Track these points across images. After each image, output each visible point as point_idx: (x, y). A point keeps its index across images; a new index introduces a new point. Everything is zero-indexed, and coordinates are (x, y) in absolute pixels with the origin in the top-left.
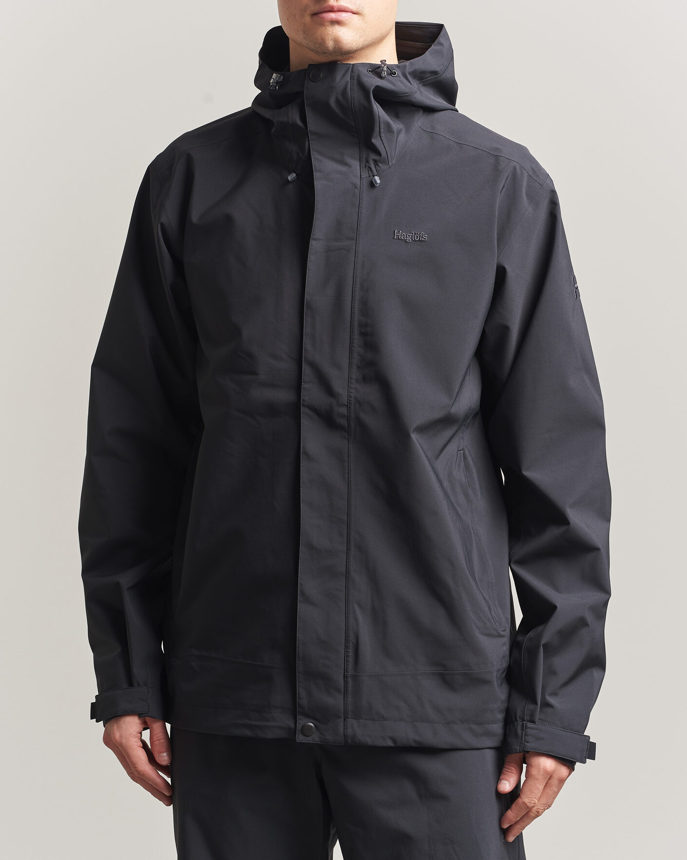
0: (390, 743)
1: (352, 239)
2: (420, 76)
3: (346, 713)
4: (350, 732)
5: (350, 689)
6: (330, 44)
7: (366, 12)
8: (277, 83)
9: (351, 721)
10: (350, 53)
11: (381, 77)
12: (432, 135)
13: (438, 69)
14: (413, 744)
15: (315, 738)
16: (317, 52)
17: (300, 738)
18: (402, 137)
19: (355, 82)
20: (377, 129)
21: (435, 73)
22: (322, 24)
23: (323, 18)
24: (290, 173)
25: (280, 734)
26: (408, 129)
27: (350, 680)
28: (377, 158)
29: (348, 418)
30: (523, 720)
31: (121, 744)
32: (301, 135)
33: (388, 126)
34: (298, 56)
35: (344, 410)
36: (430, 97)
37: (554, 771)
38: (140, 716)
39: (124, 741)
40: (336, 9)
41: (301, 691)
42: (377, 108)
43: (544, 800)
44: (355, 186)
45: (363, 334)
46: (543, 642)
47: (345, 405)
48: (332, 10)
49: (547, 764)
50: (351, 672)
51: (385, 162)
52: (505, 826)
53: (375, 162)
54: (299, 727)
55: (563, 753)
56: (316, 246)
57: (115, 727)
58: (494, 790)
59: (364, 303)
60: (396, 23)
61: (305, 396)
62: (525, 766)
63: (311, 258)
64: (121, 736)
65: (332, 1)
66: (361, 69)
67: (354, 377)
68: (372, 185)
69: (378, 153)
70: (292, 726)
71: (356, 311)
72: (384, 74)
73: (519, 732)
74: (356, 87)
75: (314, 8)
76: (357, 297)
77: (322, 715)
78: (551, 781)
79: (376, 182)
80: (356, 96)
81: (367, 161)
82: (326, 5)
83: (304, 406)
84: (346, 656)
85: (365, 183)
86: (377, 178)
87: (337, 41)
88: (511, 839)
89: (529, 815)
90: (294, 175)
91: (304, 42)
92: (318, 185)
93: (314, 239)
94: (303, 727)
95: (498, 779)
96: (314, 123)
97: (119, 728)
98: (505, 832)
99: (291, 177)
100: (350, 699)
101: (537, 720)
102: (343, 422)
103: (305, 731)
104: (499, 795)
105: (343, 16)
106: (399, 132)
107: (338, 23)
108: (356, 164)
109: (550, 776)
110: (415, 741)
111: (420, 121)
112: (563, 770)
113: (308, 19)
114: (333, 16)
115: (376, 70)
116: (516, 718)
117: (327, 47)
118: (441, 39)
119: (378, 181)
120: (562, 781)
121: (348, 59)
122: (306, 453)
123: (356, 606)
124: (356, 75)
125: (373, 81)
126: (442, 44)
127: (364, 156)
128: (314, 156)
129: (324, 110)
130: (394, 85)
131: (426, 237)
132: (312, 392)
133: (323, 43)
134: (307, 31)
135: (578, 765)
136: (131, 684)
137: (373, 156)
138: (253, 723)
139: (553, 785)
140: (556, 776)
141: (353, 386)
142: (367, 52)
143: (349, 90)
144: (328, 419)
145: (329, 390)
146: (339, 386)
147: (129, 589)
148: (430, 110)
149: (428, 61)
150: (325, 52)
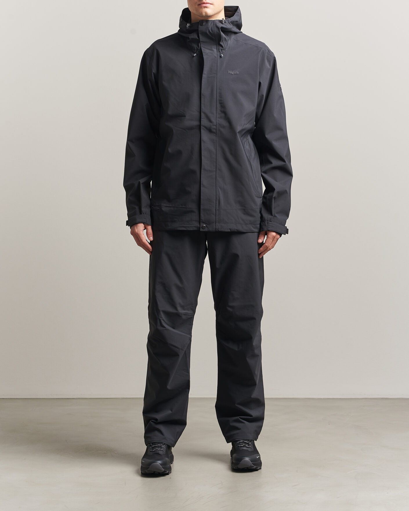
0: (229, 231)
1: (216, 74)
2: (233, 23)
3: (216, 221)
4: (217, 227)
5: (217, 214)
6: (204, 14)
7: (215, 4)
8: (189, 26)
9: (217, 224)
10: (210, 16)
11: (222, 24)
12: (237, 41)
13: (238, 20)
14: (236, 231)
15: (206, 230)
16: (200, 16)
17: (201, 230)
18: (229, 41)
19: (215, 25)
20: (222, 40)
21: (237, 21)
22: (201, 8)
23: (201, 6)
24: (194, 54)
25: (195, 229)
26: (230, 39)
27: (217, 211)
28: (222, 48)
29: (216, 130)
30: (268, 221)
31: (138, 234)
32: (198, 41)
33: (225, 39)
34: (194, 17)
35: (215, 127)
36: (235, 29)
37: (275, 236)
38: (143, 223)
39: (138, 232)
40: (205, 3)
41: (202, 215)
42: (222, 33)
43: (272, 245)
44: (215, 57)
45: (221, 103)
46: (273, 197)
47: (215, 125)
48: (204, 3)
49: (274, 234)
50: (217, 208)
51: (225, 50)
52: (259, 253)
53: (221, 49)
54: (201, 226)
55: (279, 231)
56: (204, 76)
57: (136, 228)
58: (257, 242)
59: (220, 94)
60: (224, 6)
61: (202, 123)
62: (266, 236)
63: (203, 80)
64: (138, 231)
65: (204, 1)
66: (216, 21)
67: (218, 116)
68: (221, 57)
69: (222, 47)
70: (199, 226)
71: (218, 96)
72: (223, 23)
73: (266, 224)
74: (215, 27)
75: (199, 3)
76: (218, 92)
77: (208, 223)
78: (275, 239)
79: (222, 56)
80: (216, 30)
81: (219, 49)
82: (202, 2)
83: (202, 126)
84: (216, 204)
85: (219, 57)
86: (222, 55)
87: (206, 13)
88: (261, 257)
89: (267, 249)
90: (196, 54)
91: (196, 13)
92: (205, 57)
93: (204, 74)
94: (202, 226)
95: (258, 239)
96: (202, 38)
97: (137, 228)
98: (259, 255)
99: (195, 55)
100: (217, 217)
101: (272, 221)
102: (215, 131)
103: (203, 228)
104: (258, 244)
105: (207, 5)
106: (228, 40)
107: (206, 7)
108: (215, 50)
109: (274, 237)
110: (237, 230)
111: (233, 37)
112: (278, 236)
113: (197, 6)
114: (204, 5)
115: (221, 21)
116: (265, 220)
117: (203, 15)
118: (238, 11)
119: (223, 56)
120: (278, 239)
121: (210, 18)
122: (203, 141)
123: (219, 188)
124: (215, 24)
125: (220, 25)
126: (239, 12)
127: (218, 48)
128: (202, 48)
129: (205, 34)
130: (226, 26)
131: (238, 73)
132: (204, 122)
133: (202, 13)
134: (197, 10)
135: (283, 235)
136: (141, 213)
137: (221, 48)
138: (186, 226)
139: (275, 240)
140: (276, 237)
141: (217, 119)
142: (216, 16)
143: (213, 28)
144: (210, 130)
145: (210, 121)
146: (213, 120)
147: (142, 183)
148: (236, 33)
149: (235, 18)
150: (202, 16)
